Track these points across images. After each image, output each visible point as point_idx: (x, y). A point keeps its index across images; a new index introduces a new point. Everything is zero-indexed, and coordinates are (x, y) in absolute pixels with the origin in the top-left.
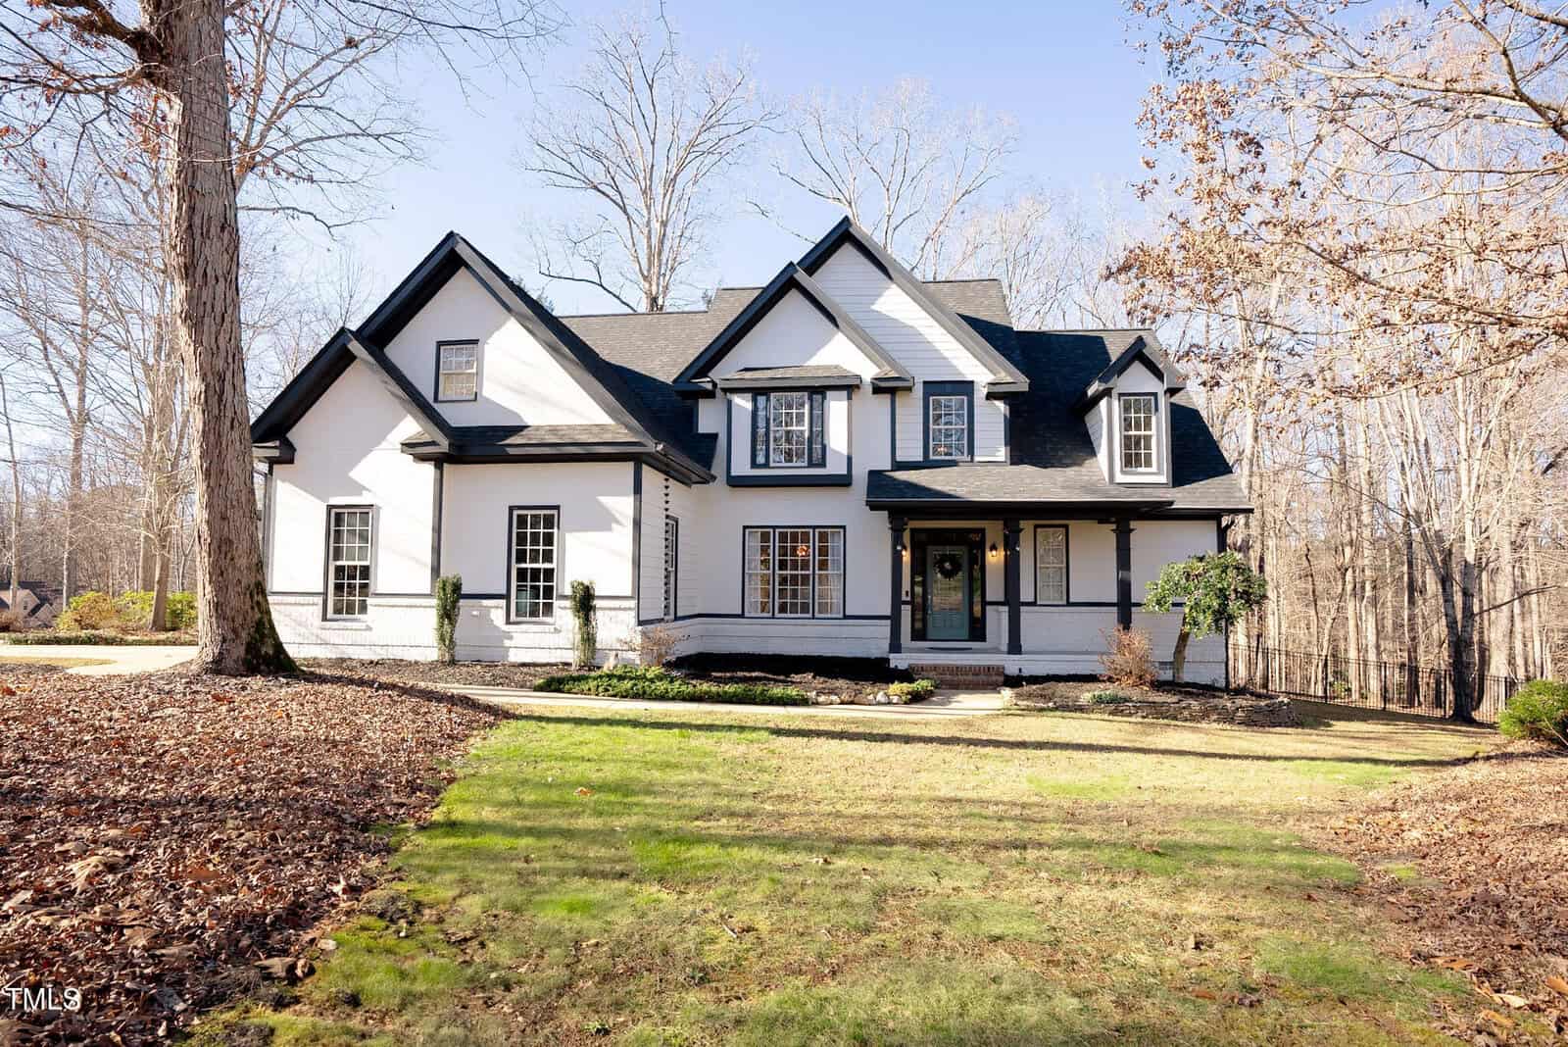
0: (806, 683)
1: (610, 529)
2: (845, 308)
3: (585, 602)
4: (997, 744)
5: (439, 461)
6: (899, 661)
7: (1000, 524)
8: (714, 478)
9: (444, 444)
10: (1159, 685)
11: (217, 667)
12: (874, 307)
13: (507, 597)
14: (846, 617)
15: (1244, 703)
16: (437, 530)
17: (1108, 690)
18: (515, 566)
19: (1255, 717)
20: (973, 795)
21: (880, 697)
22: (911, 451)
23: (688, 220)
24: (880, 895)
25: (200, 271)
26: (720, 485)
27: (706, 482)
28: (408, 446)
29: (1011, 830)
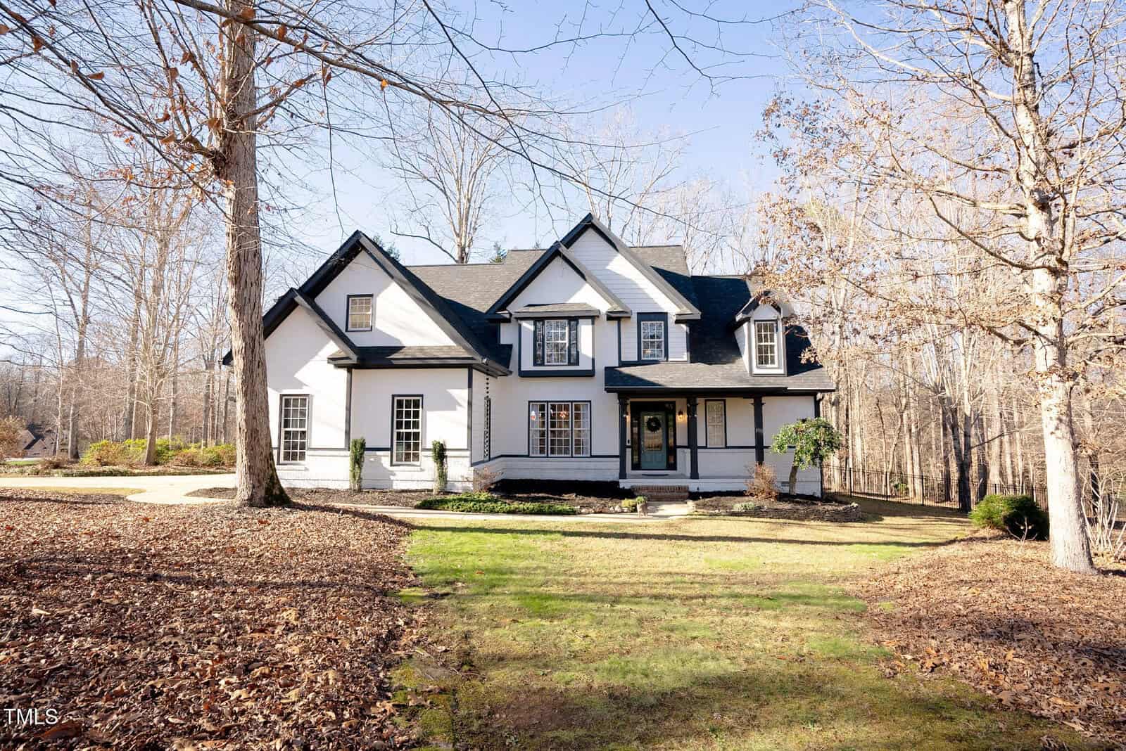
0: (573, 500)
1: (455, 409)
2: (589, 268)
3: (440, 453)
4: (687, 538)
5: (350, 368)
6: (625, 484)
7: (684, 400)
8: (511, 372)
9: (354, 359)
10: (782, 497)
11: (251, 502)
12: (608, 268)
13: (391, 449)
14: (592, 456)
15: (830, 508)
16: (349, 409)
17: (751, 503)
18: (396, 431)
19: (836, 517)
20: (677, 570)
21: (617, 509)
22: (630, 354)
23: (484, 197)
24: (640, 621)
25: (243, 281)
26: (515, 377)
27: (506, 375)
28: (332, 360)
29: (697, 590)
